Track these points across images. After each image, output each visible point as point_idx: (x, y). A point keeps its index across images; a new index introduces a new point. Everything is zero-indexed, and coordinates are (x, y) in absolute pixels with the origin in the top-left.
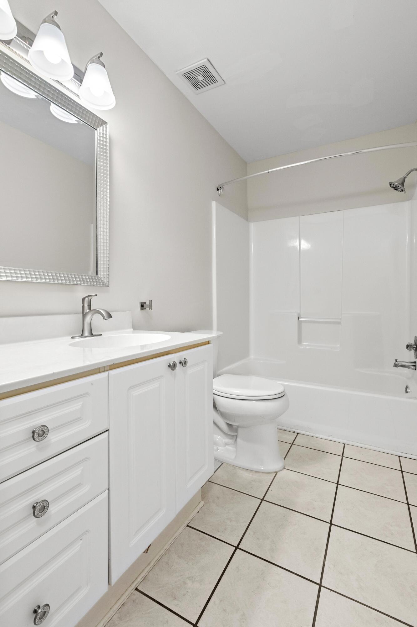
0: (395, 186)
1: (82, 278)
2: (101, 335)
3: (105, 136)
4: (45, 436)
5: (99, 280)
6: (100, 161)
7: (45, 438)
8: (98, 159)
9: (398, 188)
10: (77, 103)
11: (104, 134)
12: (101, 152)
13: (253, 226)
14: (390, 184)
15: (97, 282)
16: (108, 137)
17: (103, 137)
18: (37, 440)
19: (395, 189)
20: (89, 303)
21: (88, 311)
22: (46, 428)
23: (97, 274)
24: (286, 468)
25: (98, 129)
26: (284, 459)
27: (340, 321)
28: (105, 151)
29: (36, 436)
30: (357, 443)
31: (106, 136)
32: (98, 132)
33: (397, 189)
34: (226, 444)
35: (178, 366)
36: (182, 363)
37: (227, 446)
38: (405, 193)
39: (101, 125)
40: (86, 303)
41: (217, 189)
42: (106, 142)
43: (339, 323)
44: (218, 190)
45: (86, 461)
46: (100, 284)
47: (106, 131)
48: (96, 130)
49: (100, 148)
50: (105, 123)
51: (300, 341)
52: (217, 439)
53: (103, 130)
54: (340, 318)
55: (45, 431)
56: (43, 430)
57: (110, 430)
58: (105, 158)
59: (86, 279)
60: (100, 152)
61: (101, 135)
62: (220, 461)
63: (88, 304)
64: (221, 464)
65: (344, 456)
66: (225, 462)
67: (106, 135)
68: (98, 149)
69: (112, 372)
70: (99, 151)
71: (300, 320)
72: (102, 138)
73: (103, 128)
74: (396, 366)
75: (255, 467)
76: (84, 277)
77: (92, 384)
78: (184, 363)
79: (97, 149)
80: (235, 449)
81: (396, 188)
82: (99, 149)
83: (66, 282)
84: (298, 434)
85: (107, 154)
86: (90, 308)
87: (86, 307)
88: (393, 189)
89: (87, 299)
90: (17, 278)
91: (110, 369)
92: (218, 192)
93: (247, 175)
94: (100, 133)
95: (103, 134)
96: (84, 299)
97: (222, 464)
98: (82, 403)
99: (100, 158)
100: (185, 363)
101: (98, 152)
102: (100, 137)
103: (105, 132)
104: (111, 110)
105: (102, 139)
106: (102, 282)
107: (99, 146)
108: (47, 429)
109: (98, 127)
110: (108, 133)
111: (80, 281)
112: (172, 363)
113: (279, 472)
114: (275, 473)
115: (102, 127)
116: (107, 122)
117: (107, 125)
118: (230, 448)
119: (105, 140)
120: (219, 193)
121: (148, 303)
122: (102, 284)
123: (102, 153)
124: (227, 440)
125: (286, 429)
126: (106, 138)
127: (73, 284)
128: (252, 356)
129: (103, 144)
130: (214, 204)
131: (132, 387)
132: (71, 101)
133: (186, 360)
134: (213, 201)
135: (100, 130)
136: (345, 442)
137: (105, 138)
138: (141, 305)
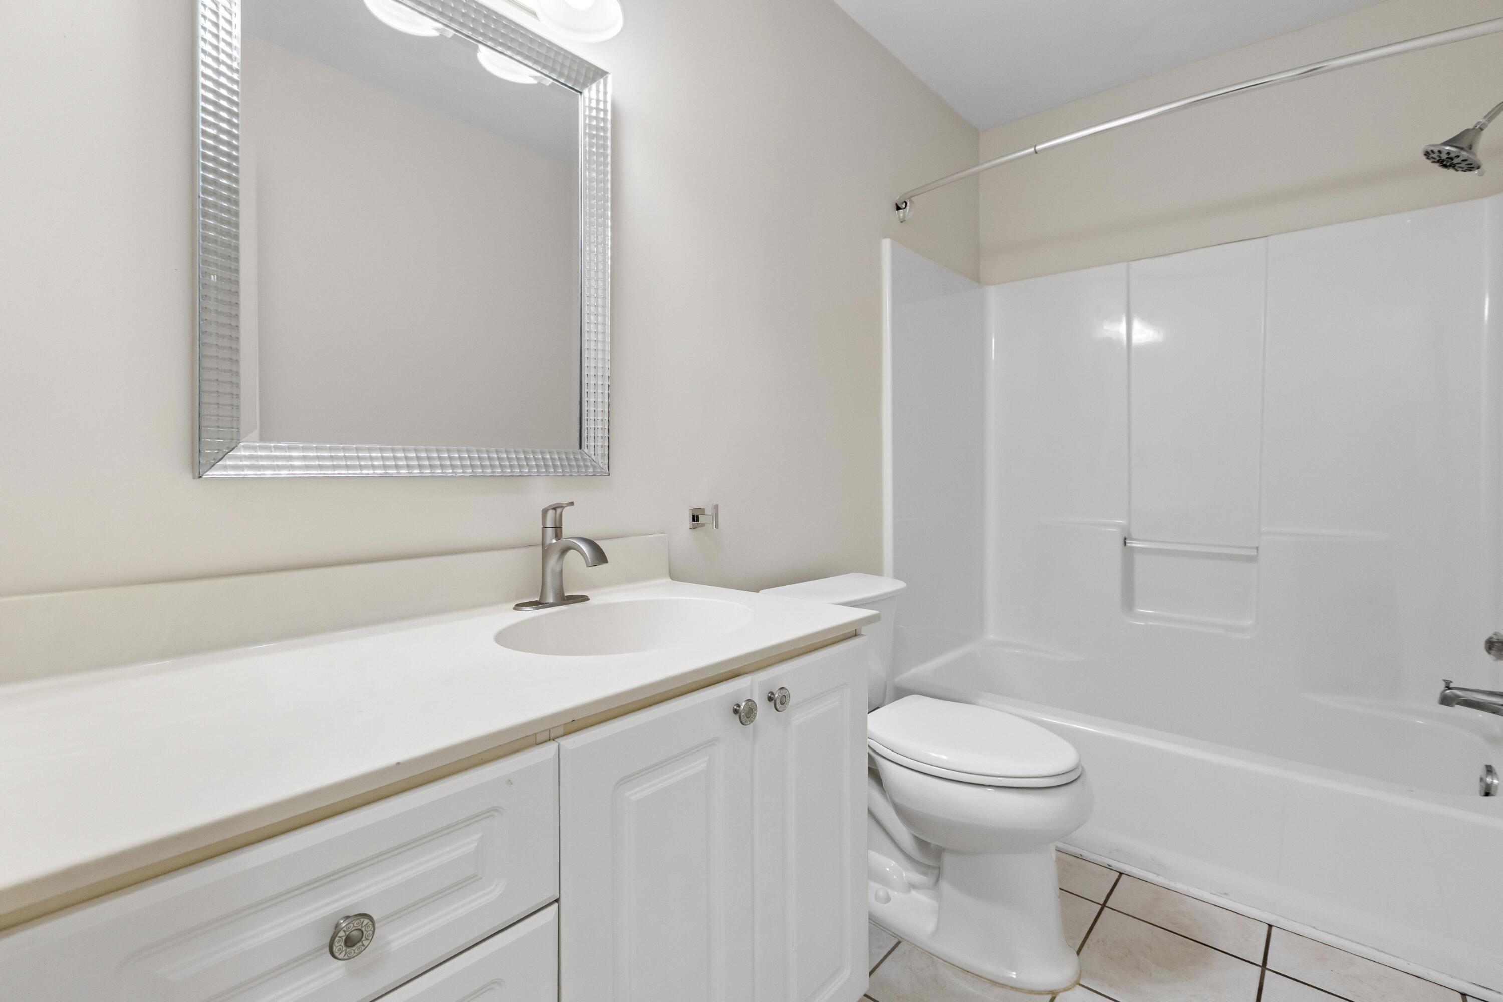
0: (1444, 156)
1: (543, 459)
2: (584, 599)
3: (601, 106)
4: (366, 943)
5: (584, 460)
6: (590, 170)
7: (363, 948)
8: (585, 165)
9: (1456, 161)
10: (532, 33)
11: (601, 101)
12: (593, 147)
13: (994, 295)
14: (1427, 154)
15: (578, 466)
16: (609, 107)
17: (598, 110)
18: (341, 956)
19: (1445, 166)
20: (557, 522)
21: (554, 541)
22: (366, 921)
23: (581, 448)
24: (1082, 983)
25: (586, 92)
26: (1078, 952)
27: (1255, 553)
28: (601, 142)
29: (339, 945)
30: (1313, 929)
31: (605, 105)
32: (584, 98)
33: (1453, 166)
34: (912, 886)
35: (763, 709)
36: (775, 701)
37: (914, 893)
38: (1481, 175)
39: (593, 80)
40: (549, 523)
41: (895, 207)
42: (604, 120)
43: (1252, 559)
44: (898, 208)
45: (492, 989)
46: (586, 472)
47: (605, 93)
48: (581, 93)
49: (591, 136)
50: (603, 73)
51: (1128, 601)
52: (888, 869)
53: (598, 91)
54: (1256, 545)
55: (363, 929)
56: (360, 927)
57: (562, 901)
58: (602, 159)
59: (552, 459)
60: (591, 146)
61: (594, 104)
62: (894, 935)
63: (555, 523)
64: (895, 941)
65: (1267, 967)
66: (906, 938)
67: (605, 102)
68: (585, 139)
69: (569, 743)
70: (587, 144)
71: (1128, 544)
72: (594, 111)
73: (598, 87)
74: (1446, 701)
75: (990, 968)
76: (548, 457)
77: (509, 782)
78: (778, 702)
79: (583, 140)
80: (935, 904)
81: (1447, 162)
82: (587, 139)
83: (502, 472)
84: (1121, 874)
85: (607, 150)
86: (558, 535)
87: (550, 532)
88: (1436, 165)
89: (551, 513)
90: (385, 470)
91: (566, 734)
92: (899, 214)
93: (978, 164)
94: (590, 99)
95: (598, 101)
96: (545, 512)
97: (899, 943)
98: (480, 835)
99: (589, 162)
100: (784, 700)
101: (585, 147)
102: (591, 109)
103: (601, 97)
104: (610, 40)
105: (594, 113)
106: (592, 465)
107: (587, 131)
108: (370, 923)
109: (585, 85)
110: (609, 99)
111: (537, 466)
112: (744, 704)
113: (1060, 994)
114: (1048, 994)
115: (594, 86)
116: (607, 71)
117: (607, 77)
118: (923, 898)
119: (601, 115)
120: (902, 215)
121: (709, 511)
122: (591, 470)
123: (594, 150)
124: (915, 876)
125: (1086, 854)
126: (605, 111)
127: (520, 476)
128: (991, 636)
129: (596, 125)
130: (886, 245)
131: (626, 780)
132: (517, 31)
133: (783, 691)
134: (885, 237)
135: (590, 94)
136: (1271, 919)
137: (601, 110)
138: (693, 516)
